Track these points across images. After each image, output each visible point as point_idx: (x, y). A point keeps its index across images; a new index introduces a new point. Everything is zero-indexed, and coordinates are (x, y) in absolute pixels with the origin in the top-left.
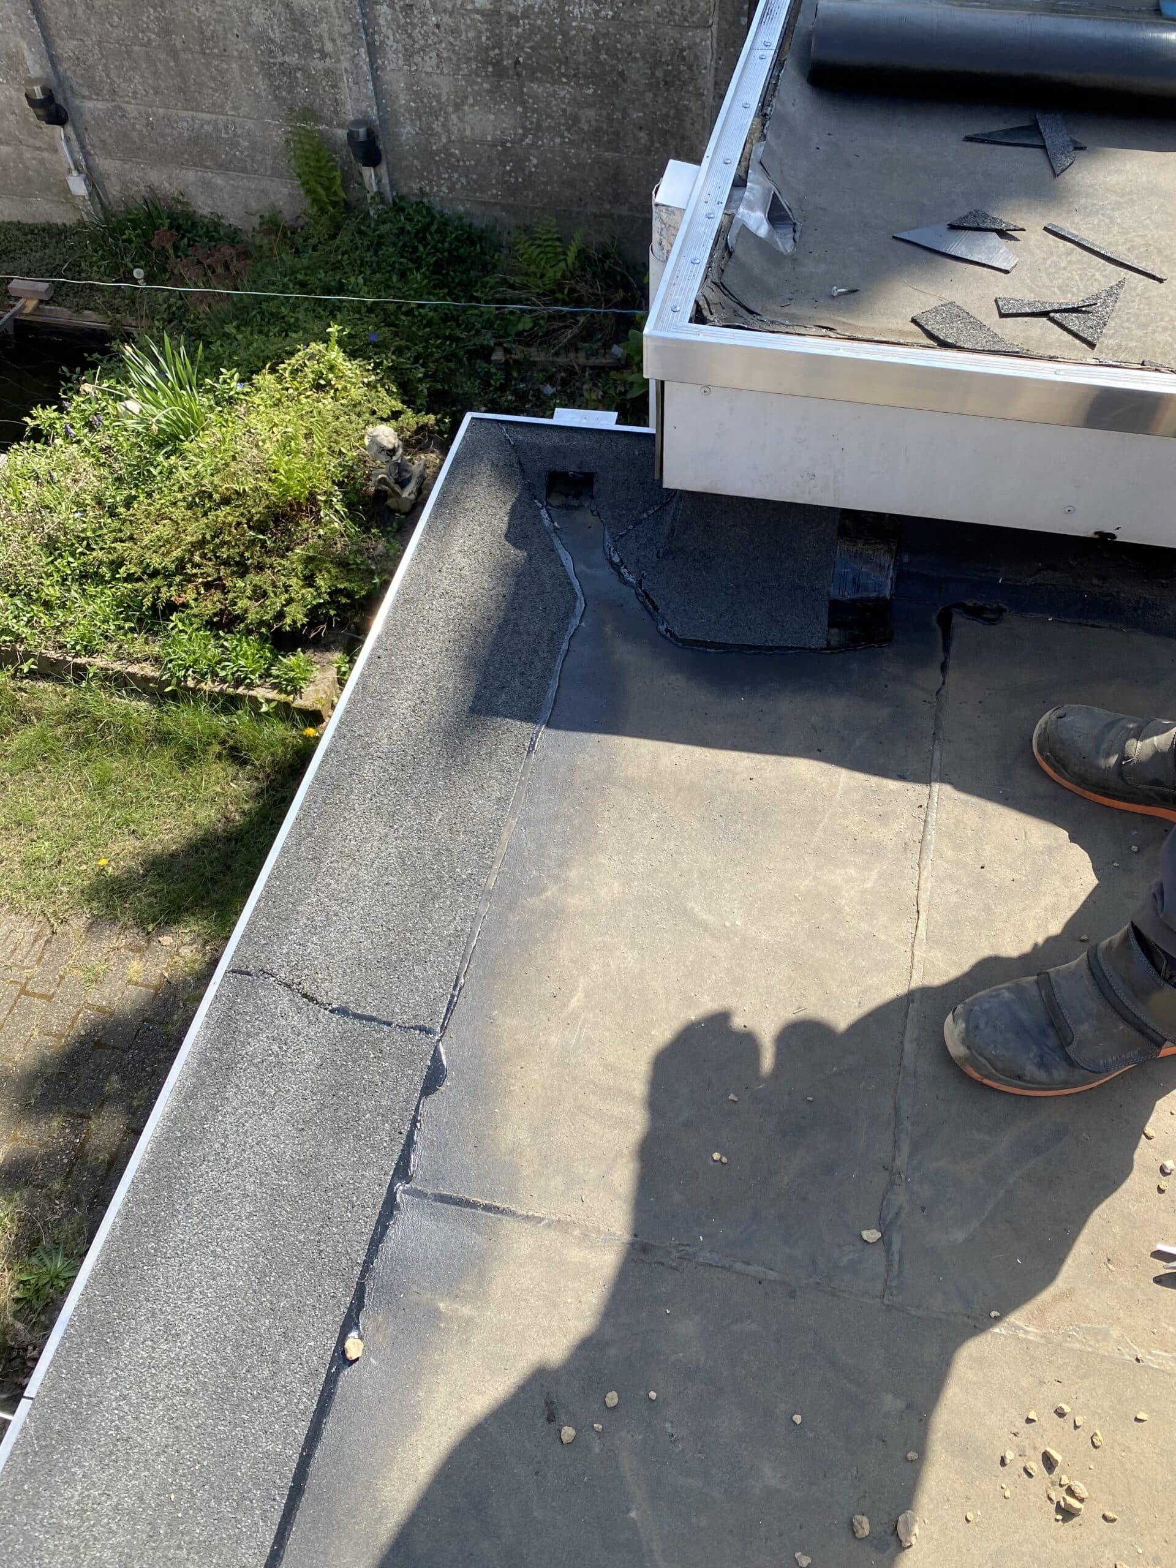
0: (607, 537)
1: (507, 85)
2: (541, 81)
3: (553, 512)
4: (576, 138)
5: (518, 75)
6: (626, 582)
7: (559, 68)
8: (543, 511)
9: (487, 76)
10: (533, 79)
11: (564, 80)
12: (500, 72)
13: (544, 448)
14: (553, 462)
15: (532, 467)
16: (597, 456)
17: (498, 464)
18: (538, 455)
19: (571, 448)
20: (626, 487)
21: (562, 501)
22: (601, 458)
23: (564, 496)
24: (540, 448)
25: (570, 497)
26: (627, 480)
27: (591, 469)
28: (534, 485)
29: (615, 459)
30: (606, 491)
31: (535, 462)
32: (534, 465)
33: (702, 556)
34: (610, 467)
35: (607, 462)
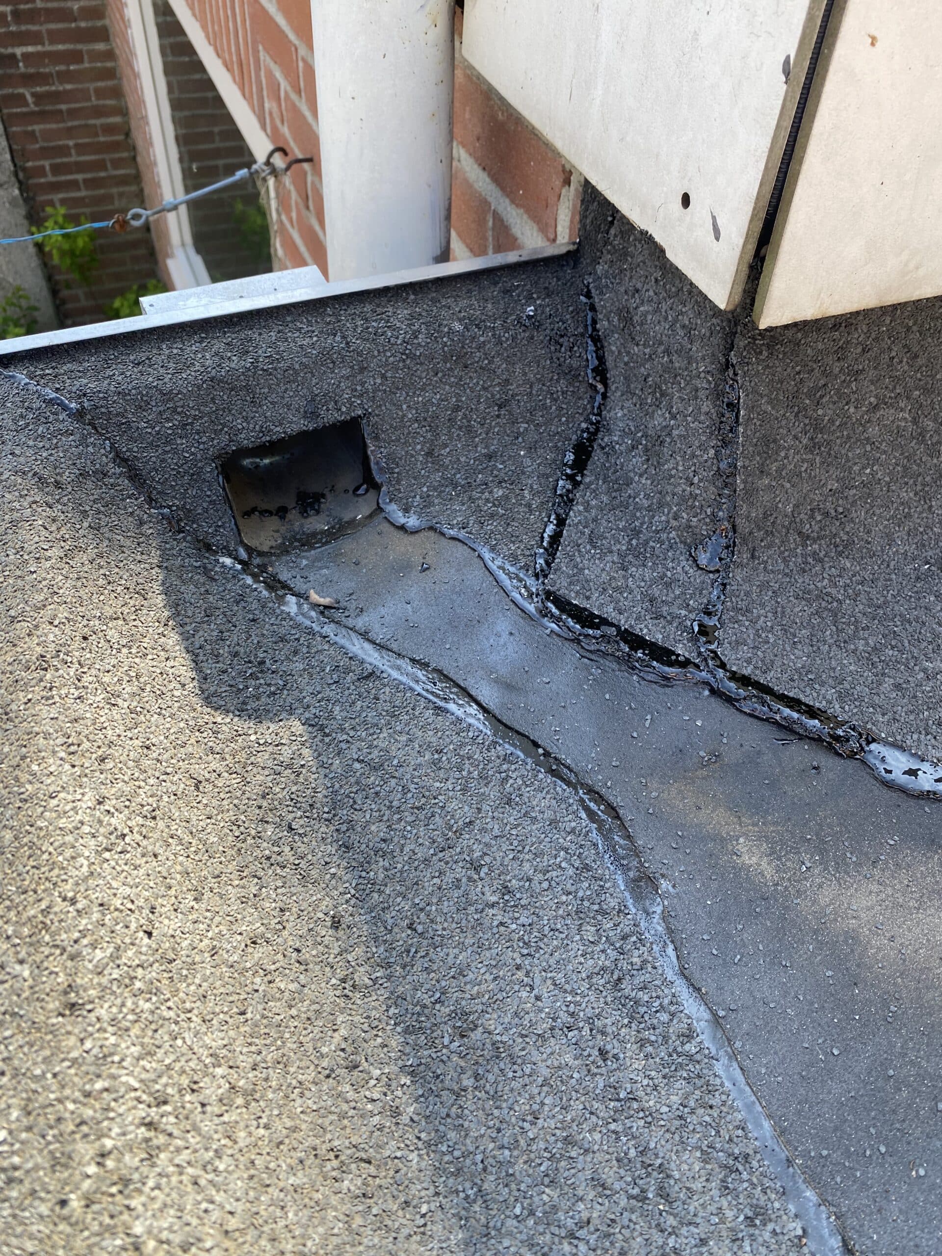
3: (278, 567)
8: (252, 577)
13: (180, 392)
14: (224, 425)
15: (163, 461)
16: (352, 367)
17: (58, 478)
18: (168, 420)
19: (263, 370)
20: (460, 428)
21: (277, 531)
22: (362, 370)
23: (275, 518)
24: (167, 396)
25: (293, 515)
26: (457, 409)
27: (349, 409)
28: (189, 511)
29: (404, 361)
30: (412, 456)
31: (167, 443)
32: (167, 452)
33: (819, 518)
34: (398, 389)
35: (383, 376)
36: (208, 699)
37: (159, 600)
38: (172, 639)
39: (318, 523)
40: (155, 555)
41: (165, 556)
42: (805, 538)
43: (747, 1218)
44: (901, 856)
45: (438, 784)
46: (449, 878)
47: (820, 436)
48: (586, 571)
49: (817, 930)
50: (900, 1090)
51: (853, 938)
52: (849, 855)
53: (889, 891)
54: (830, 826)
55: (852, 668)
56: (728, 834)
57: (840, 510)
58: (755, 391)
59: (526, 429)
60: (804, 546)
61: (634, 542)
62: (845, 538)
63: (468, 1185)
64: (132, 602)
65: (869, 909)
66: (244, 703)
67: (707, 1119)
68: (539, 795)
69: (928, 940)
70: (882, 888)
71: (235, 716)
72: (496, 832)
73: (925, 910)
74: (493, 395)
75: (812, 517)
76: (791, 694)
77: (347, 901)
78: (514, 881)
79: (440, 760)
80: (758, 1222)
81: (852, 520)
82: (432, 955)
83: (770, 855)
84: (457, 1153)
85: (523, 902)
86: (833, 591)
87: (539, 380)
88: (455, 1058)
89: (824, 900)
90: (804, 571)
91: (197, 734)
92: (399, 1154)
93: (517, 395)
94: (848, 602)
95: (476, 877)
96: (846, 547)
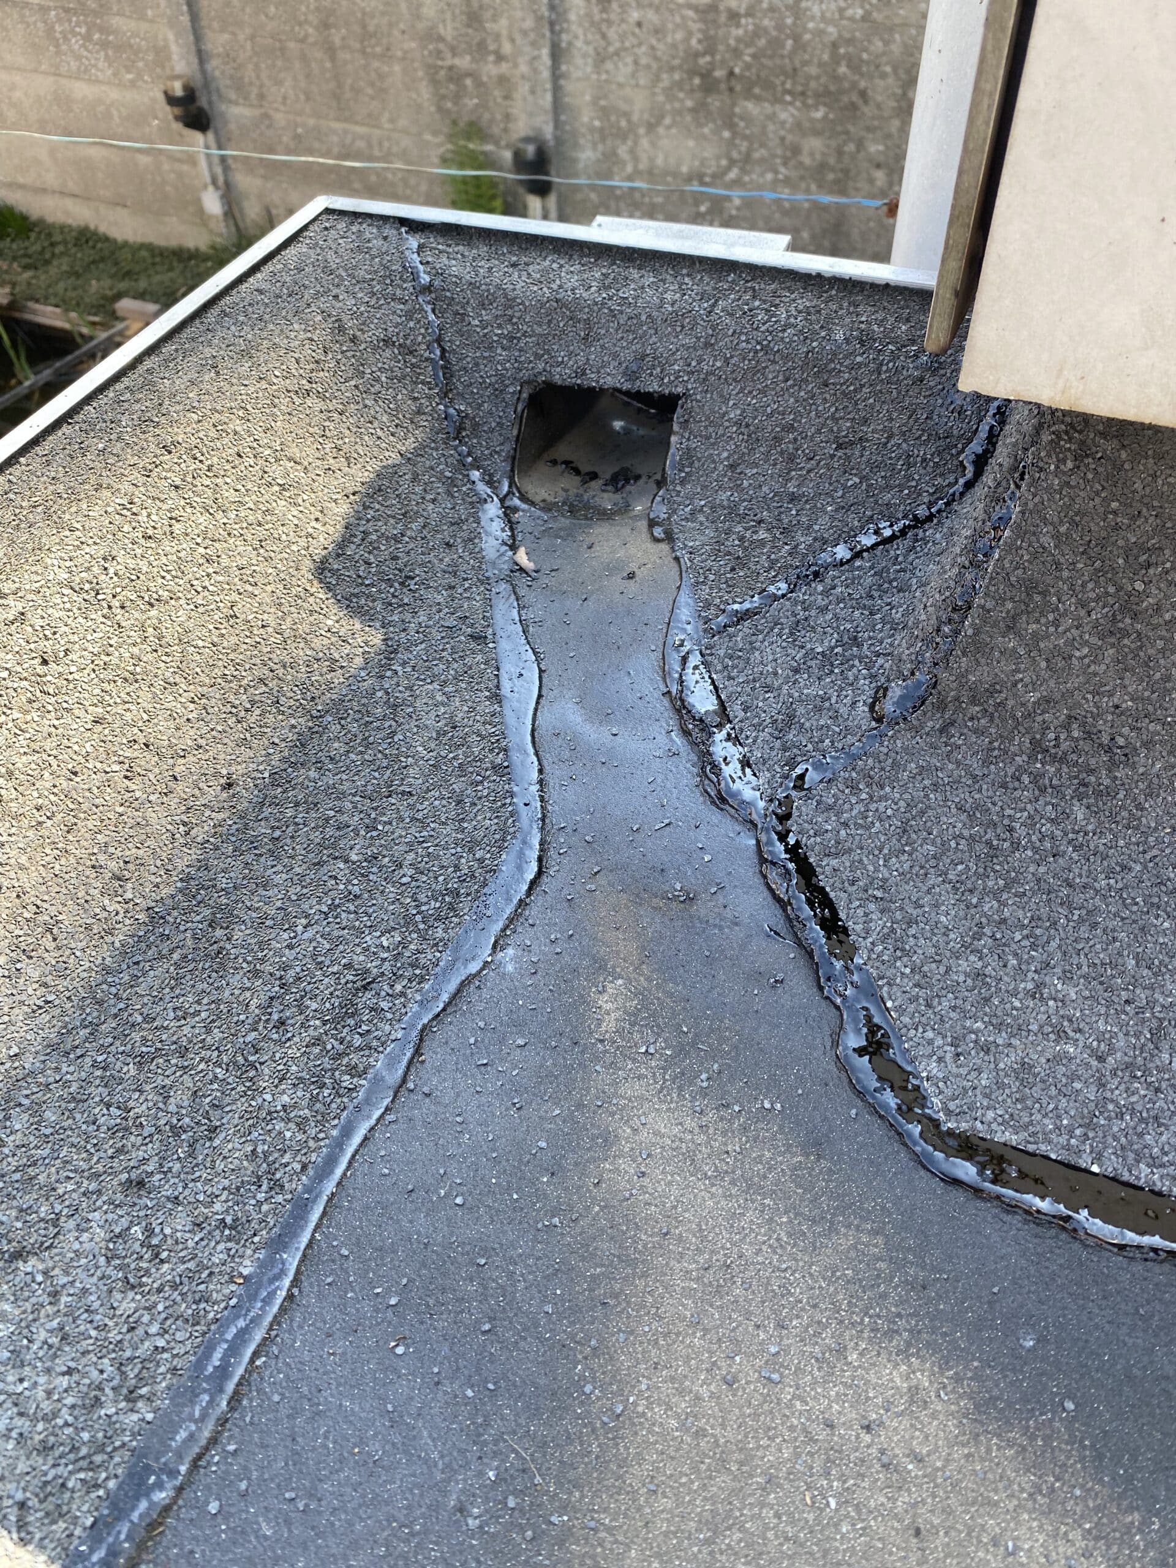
0: (685, 613)
1: (715, 102)
2: (758, 99)
3: (524, 514)
4: (794, 174)
5: (731, 90)
6: (722, 800)
7: (783, 83)
8: (493, 509)
9: (692, 91)
10: (748, 94)
11: (788, 98)
12: (709, 86)
13: (522, 303)
14: (548, 352)
15: (477, 364)
16: (698, 339)
17: (359, 333)
18: (500, 326)
19: (609, 308)
20: (782, 453)
21: (566, 491)
22: (707, 345)
23: (577, 479)
24: (510, 302)
25: (595, 485)
26: (790, 428)
27: (671, 382)
28: (477, 424)
29: (756, 352)
30: (714, 462)
31: (490, 348)
32: (485, 358)
33: (1076, 734)
34: (735, 380)
35: (727, 361)
36: (322, 569)
37: (367, 476)
38: (343, 509)
39: (607, 500)
40: (410, 444)
41: (420, 451)
42: (1037, 747)
43: (223, 1220)
44: (761, 1125)
45: (420, 749)
46: (345, 818)
47: (1128, 621)
48: (757, 653)
49: (584, 1106)
50: (472, 1281)
51: (606, 1141)
52: (704, 1076)
53: (701, 1139)
54: (722, 1040)
55: (943, 919)
56: (614, 967)
57: (1121, 741)
58: (1039, 511)
59: (855, 485)
60: (1032, 758)
61: (839, 650)
62: (1107, 782)
63: (95, 1014)
64: (332, 461)
65: (656, 1133)
66: (356, 595)
67: (288, 1134)
68: (488, 815)
69: (675, 1207)
70: (697, 1130)
71: (335, 596)
72: (420, 816)
73: (713, 1185)
74: (840, 430)
75: (1067, 727)
76: (832, 895)
77: (254, 779)
78: (387, 860)
79: (445, 733)
80: (227, 1232)
81: (1134, 767)
82: (263, 859)
83: (629, 1015)
84: (113, 990)
85: (371, 877)
86: (1021, 831)
87: (904, 434)
88: (189, 934)
89: (628, 1090)
90: (1004, 786)
91: (281, 587)
92: (78, 954)
93: (867, 440)
94: (1029, 853)
95: (363, 833)
96: (1098, 794)
